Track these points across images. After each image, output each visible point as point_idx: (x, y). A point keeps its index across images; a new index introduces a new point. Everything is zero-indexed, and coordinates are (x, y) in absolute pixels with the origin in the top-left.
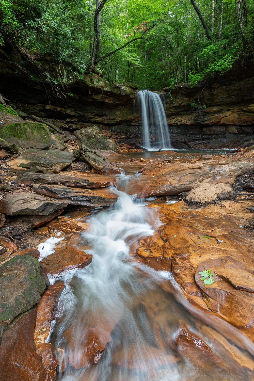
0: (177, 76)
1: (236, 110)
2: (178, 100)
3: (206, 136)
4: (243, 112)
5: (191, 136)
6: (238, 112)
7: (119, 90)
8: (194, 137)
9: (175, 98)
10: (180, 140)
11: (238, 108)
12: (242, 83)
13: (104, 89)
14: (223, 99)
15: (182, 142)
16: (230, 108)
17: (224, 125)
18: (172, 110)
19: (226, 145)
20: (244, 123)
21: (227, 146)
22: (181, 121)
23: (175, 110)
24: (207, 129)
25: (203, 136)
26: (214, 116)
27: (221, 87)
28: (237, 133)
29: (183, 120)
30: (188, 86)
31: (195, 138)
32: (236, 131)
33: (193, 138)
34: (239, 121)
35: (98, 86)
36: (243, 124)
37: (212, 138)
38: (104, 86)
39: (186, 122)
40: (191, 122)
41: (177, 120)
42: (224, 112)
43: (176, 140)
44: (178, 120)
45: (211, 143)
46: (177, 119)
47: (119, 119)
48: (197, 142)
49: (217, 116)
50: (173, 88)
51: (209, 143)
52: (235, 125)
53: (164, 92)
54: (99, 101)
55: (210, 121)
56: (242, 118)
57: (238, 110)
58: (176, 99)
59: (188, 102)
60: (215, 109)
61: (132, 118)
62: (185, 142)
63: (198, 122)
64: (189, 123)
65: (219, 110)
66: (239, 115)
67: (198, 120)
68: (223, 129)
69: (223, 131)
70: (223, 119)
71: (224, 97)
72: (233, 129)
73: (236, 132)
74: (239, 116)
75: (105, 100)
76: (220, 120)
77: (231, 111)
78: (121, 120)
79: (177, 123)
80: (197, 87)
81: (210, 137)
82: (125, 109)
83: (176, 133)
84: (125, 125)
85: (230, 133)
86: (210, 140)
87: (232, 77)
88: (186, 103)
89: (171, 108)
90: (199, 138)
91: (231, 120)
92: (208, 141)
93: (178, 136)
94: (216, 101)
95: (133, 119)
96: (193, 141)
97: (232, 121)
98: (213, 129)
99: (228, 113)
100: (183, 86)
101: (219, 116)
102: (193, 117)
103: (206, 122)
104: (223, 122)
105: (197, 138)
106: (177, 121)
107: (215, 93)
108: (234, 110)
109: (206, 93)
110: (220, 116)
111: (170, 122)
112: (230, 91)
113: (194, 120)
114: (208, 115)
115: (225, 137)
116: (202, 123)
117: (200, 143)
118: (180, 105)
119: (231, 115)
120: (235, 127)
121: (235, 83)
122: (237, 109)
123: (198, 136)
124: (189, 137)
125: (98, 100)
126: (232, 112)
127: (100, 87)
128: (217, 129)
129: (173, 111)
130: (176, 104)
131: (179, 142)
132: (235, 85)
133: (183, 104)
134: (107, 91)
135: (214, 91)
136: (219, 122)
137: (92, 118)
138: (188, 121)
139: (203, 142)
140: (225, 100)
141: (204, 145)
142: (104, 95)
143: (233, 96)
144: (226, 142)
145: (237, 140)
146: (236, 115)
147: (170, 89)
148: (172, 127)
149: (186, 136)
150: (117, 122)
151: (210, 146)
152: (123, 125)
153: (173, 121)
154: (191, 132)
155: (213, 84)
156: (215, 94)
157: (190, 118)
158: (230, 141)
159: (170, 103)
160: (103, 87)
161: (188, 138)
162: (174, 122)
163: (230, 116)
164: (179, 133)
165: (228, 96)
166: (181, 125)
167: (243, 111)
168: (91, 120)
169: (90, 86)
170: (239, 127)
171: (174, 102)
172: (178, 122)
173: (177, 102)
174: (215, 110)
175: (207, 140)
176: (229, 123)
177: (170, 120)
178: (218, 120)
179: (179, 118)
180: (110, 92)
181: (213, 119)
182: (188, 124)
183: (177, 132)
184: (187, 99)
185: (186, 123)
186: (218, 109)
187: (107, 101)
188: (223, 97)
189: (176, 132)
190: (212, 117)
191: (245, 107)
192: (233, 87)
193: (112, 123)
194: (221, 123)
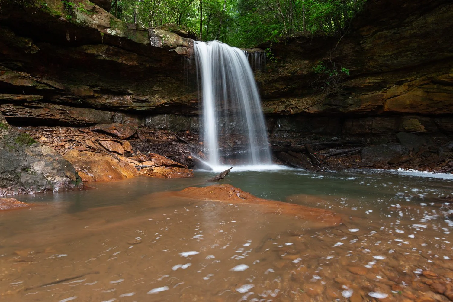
0: (287, 22)
1: (418, 81)
2: (289, 65)
3: (353, 139)
4: (435, 86)
5: (320, 138)
6: (422, 85)
7: (147, 36)
8: (327, 140)
9: (282, 62)
10: (295, 145)
11: (424, 77)
12: (431, 19)
13: (109, 31)
14: (387, 60)
15: (301, 151)
16: (402, 78)
17: (391, 114)
18: (278, 86)
19: (404, 159)
20: (441, 109)
21: (405, 162)
22: (297, 108)
23: (285, 86)
24: (354, 124)
25: (347, 139)
26: (367, 96)
27: (379, 33)
28: (425, 131)
29: (301, 104)
30: (306, 35)
31: (329, 143)
32: (423, 127)
33: (325, 142)
34: (427, 105)
35: (85, 22)
36: (439, 112)
37: (367, 141)
38: (106, 26)
39: (307, 108)
40: (318, 108)
41: (288, 106)
42: (390, 87)
43: (287, 146)
44: (292, 105)
45: (365, 153)
46: (289, 103)
47: (160, 101)
48: (334, 149)
49: (376, 96)
50: (276, 39)
51: (360, 152)
52: (418, 114)
53: (259, 49)
54: (102, 58)
55: (360, 106)
56: (435, 99)
57: (423, 80)
58: (284, 63)
59: (309, 68)
60: (370, 80)
61: (192, 100)
62: (306, 151)
63: (334, 107)
64: (313, 110)
65: (377, 83)
66: (428, 92)
67: (333, 103)
68: (388, 124)
69: (389, 127)
70: (388, 101)
71: (388, 56)
72: (416, 124)
73: (423, 129)
74: (426, 95)
75: (119, 59)
76: (381, 104)
77: (407, 84)
78: (165, 104)
79: (290, 111)
80: (326, 36)
81: (363, 139)
82: (174, 81)
83: (288, 131)
84: (178, 115)
85: (409, 132)
86: (363, 146)
87: (405, 5)
88: (305, 70)
89: (276, 81)
90: (338, 143)
91: (408, 102)
92: (358, 149)
93: (292, 136)
94: (371, 64)
95: (193, 102)
96: (324, 148)
97: (410, 105)
98: (368, 123)
99: (401, 89)
100: (296, 35)
101: (378, 95)
102: (321, 99)
103: (352, 109)
104: (389, 109)
105: (334, 142)
106: (288, 108)
107: (367, 48)
108: (413, 82)
109: (348, 49)
110: (383, 95)
111: (275, 109)
112: (402, 41)
113: (324, 104)
114: (353, 94)
115: (398, 141)
116: (341, 110)
117: (340, 154)
118: (293, 74)
119: (407, 91)
120: (419, 118)
121: (413, 21)
122: (421, 79)
123: (335, 138)
124: (315, 139)
125: (100, 58)
126: (409, 86)
127: (96, 27)
128: (377, 124)
129: (281, 88)
130: (286, 74)
131: (292, 151)
132: (415, 24)
133: (299, 72)
134: (115, 37)
135: (363, 43)
136: (381, 107)
137: (93, 97)
138: (311, 106)
139: (347, 150)
140: (389, 63)
141: (348, 157)
142: (111, 48)
143: (409, 51)
144: (401, 152)
145: (429, 148)
146: (419, 92)
147: (270, 42)
148: (280, 120)
149: (310, 137)
150: (157, 107)
151: (363, 160)
152: (174, 114)
153: (281, 108)
154: (321, 130)
155: (361, 29)
156: (367, 50)
157: (316, 99)
158: (411, 149)
159: (273, 71)
160: (107, 28)
161: (313, 141)
162: (283, 109)
163: (406, 95)
164: (294, 132)
165: (396, 51)
166: (296, 115)
167: (435, 82)
168: (89, 101)
169: (63, 21)
170: (427, 119)
171: (281, 70)
172: (291, 108)
173: (287, 69)
174: (369, 83)
175: (356, 146)
176: (403, 111)
177: (275, 104)
178: (378, 104)
179: (293, 102)
180: (122, 39)
181: (367, 102)
182: (312, 112)
183: (291, 129)
184: (306, 62)
185: (306, 110)
186: (376, 81)
187: (122, 60)
188: (384, 56)
189: (289, 129)
190: (364, 97)
191: (441, 73)
192: (408, 30)
193: (143, 109)
194: (386, 109)
